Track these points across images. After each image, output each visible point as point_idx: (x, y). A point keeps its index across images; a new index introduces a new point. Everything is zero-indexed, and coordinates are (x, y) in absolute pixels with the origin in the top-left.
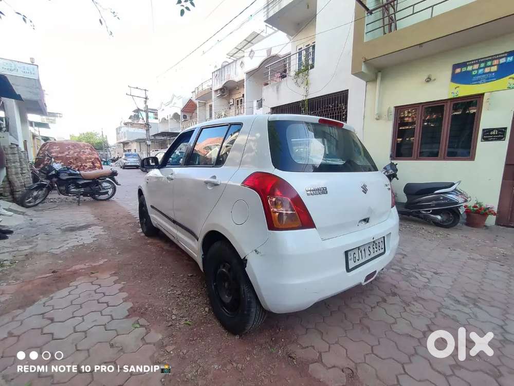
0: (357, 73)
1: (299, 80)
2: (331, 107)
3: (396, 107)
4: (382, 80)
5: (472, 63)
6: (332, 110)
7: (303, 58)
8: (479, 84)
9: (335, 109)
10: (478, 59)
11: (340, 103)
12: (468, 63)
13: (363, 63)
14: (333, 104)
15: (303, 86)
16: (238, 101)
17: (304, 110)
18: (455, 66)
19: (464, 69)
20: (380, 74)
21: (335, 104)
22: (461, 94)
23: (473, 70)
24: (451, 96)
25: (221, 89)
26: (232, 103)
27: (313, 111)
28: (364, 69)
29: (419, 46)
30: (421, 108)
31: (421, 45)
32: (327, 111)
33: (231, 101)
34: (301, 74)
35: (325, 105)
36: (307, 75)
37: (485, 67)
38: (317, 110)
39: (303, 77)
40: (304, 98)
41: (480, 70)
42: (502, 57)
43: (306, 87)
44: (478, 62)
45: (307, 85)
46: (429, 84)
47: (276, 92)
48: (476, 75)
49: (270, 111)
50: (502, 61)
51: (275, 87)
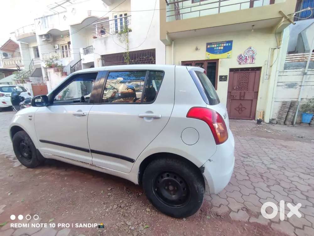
0: (163, 40)
1: (122, 39)
2: (145, 58)
3: (182, 62)
4: (174, 46)
5: (214, 43)
6: (146, 60)
7: (124, 24)
8: (217, 54)
9: (147, 60)
10: (216, 42)
11: (151, 56)
12: (213, 44)
13: (166, 34)
14: (146, 57)
15: (125, 42)
16: (63, 47)
17: (127, 59)
18: (208, 44)
19: (211, 46)
20: (173, 42)
21: (147, 56)
22: (211, 58)
23: (214, 47)
24: (207, 59)
25: (45, 35)
26: (57, 48)
27: (133, 60)
28: (167, 38)
29: (194, 31)
30: (194, 63)
31: (195, 30)
32: (142, 60)
33: (56, 46)
34: (123, 35)
35: (141, 56)
36: (127, 35)
37: (219, 46)
38: (136, 59)
39: (125, 37)
40: (126, 51)
41: (217, 48)
42: (224, 43)
43: (127, 44)
44: (216, 43)
45: (127, 42)
46: (197, 51)
47: (104, 44)
48: (216, 50)
49: (100, 57)
50: (225, 45)
51: (103, 41)
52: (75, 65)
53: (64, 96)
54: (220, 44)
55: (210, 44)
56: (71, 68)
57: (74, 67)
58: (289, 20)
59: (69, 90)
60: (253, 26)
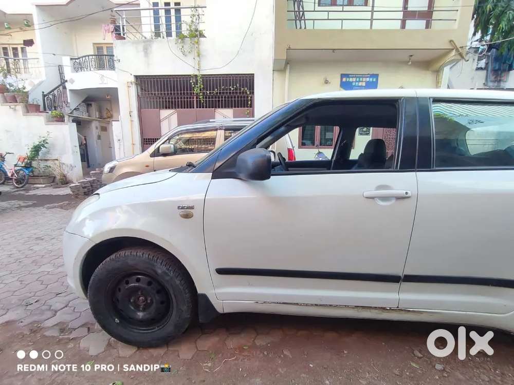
1: (186, 48)
4: (290, 72)
5: (352, 75)
6: (233, 93)
9: (236, 92)
10: (356, 74)
11: (243, 87)
12: (350, 76)
13: (286, 51)
14: (235, 87)
15: (192, 56)
17: (198, 88)
18: (343, 76)
19: (348, 80)
20: (289, 66)
21: (237, 86)
23: (353, 82)
27: (207, 90)
28: (286, 56)
29: (332, 51)
31: (334, 50)
34: (187, 40)
35: (223, 85)
36: (198, 43)
37: (359, 81)
38: (214, 90)
39: (192, 45)
40: (197, 73)
41: (357, 83)
42: (368, 77)
43: (197, 58)
44: (355, 76)
45: (199, 56)
46: (326, 85)
47: (143, 53)
48: (355, 86)
49: (133, 79)
50: (368, 79)
51: (141, 47)
52: (53, 91)
53: (34, 157)
54: (361, 77)
55: (347, 76)
56: (44, 96)
57: (51, 96)
58: (461, 55)
59: (47, 143)
60: (411, 56)
